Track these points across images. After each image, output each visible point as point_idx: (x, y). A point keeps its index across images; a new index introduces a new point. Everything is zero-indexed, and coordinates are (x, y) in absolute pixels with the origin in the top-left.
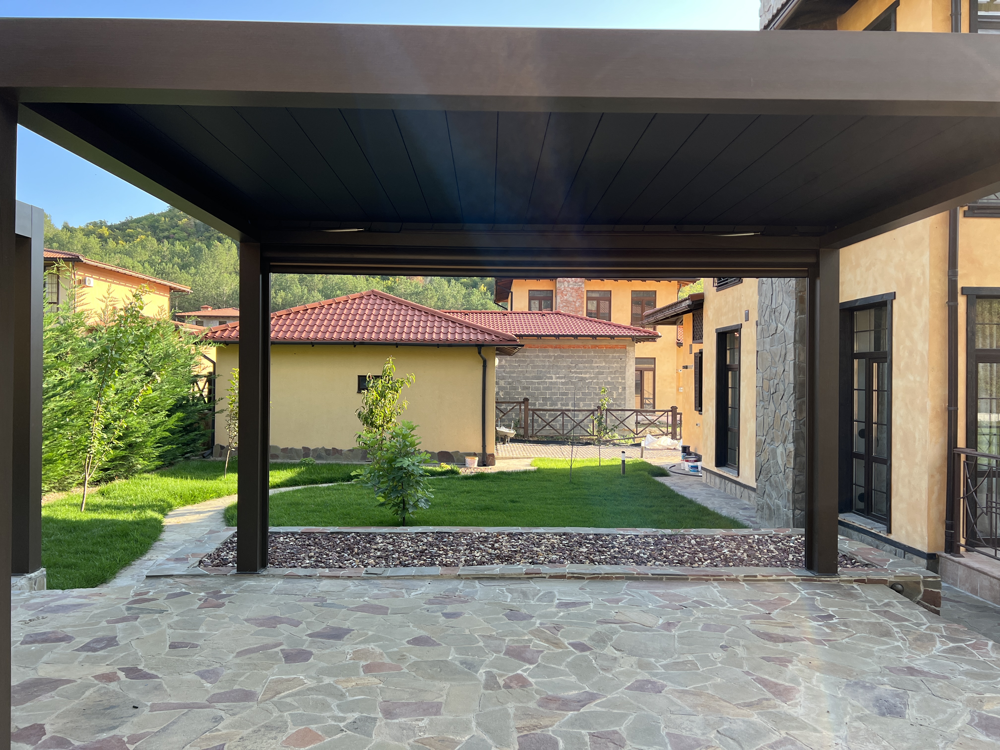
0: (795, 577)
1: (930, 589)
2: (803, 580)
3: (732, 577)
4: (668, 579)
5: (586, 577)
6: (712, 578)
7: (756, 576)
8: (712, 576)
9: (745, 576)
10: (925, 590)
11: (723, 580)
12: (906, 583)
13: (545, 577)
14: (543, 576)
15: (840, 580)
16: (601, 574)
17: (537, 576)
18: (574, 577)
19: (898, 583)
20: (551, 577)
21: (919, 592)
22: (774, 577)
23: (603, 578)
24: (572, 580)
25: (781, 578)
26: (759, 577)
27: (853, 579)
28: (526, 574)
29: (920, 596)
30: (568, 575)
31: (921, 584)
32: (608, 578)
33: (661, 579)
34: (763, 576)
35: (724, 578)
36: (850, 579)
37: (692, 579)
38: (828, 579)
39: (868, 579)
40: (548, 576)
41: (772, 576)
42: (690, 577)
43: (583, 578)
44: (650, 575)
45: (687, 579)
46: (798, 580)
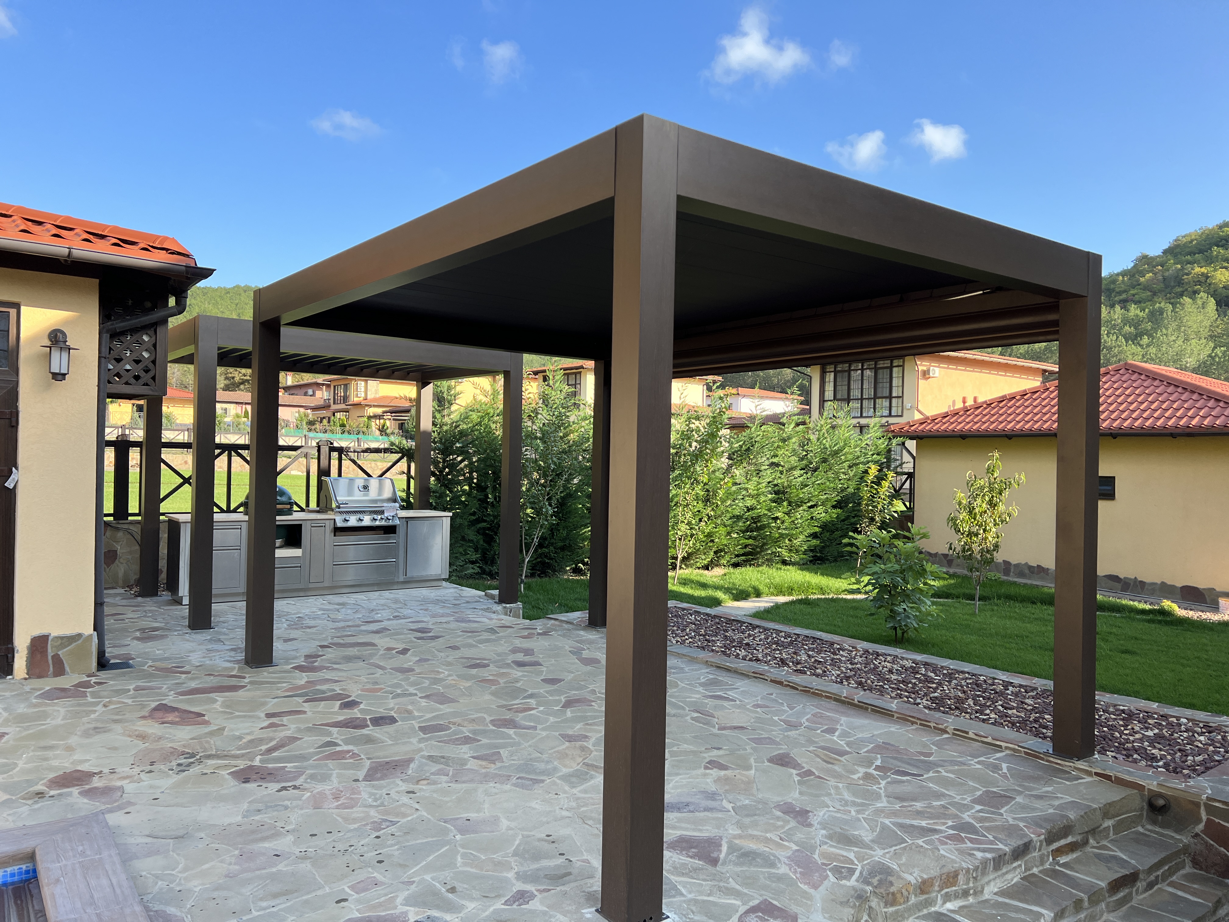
0: (1017, 747)
1: (1217, 821)
2: (1026, 753)
3: (940, 726)
4: (873, 710)
5: (800, 688)
6: (919, 722)
7: (967, 733)
8: (918, 719)
9: (955, 729)
10: (1208, 819)
11: (930, 727)
12: (1176, 799)
13: (767, 680)
14: (766, 678)
15: (1075, 768)
16: (812, 689)
17: (761, 676)
18: (789, 685)
19: (1160, 795)
20: (772, 681)
21: (1200, 820)
22: (989, 740)
23: (813, 693)
24: (788, 688)
25: (998, 743)
26: (971, 735)
27: (1094, 771)
28: (753, 672)
29: (1201, 826)
30: (785, 683)
31: (1202, 808)
32: (817, 694)
33: (867, 709)
34: (976, 735)
35: (932, 725)
36: (1089, 769)
37: (898, 718)
38: (1059, 762)
39: (1115, 777)
40: (769, 680)
41: (986, 737)
42: (896, 715)
43: (797, 689)
44: (856, 702)
45: (893, 716)
46: (1020, 752)
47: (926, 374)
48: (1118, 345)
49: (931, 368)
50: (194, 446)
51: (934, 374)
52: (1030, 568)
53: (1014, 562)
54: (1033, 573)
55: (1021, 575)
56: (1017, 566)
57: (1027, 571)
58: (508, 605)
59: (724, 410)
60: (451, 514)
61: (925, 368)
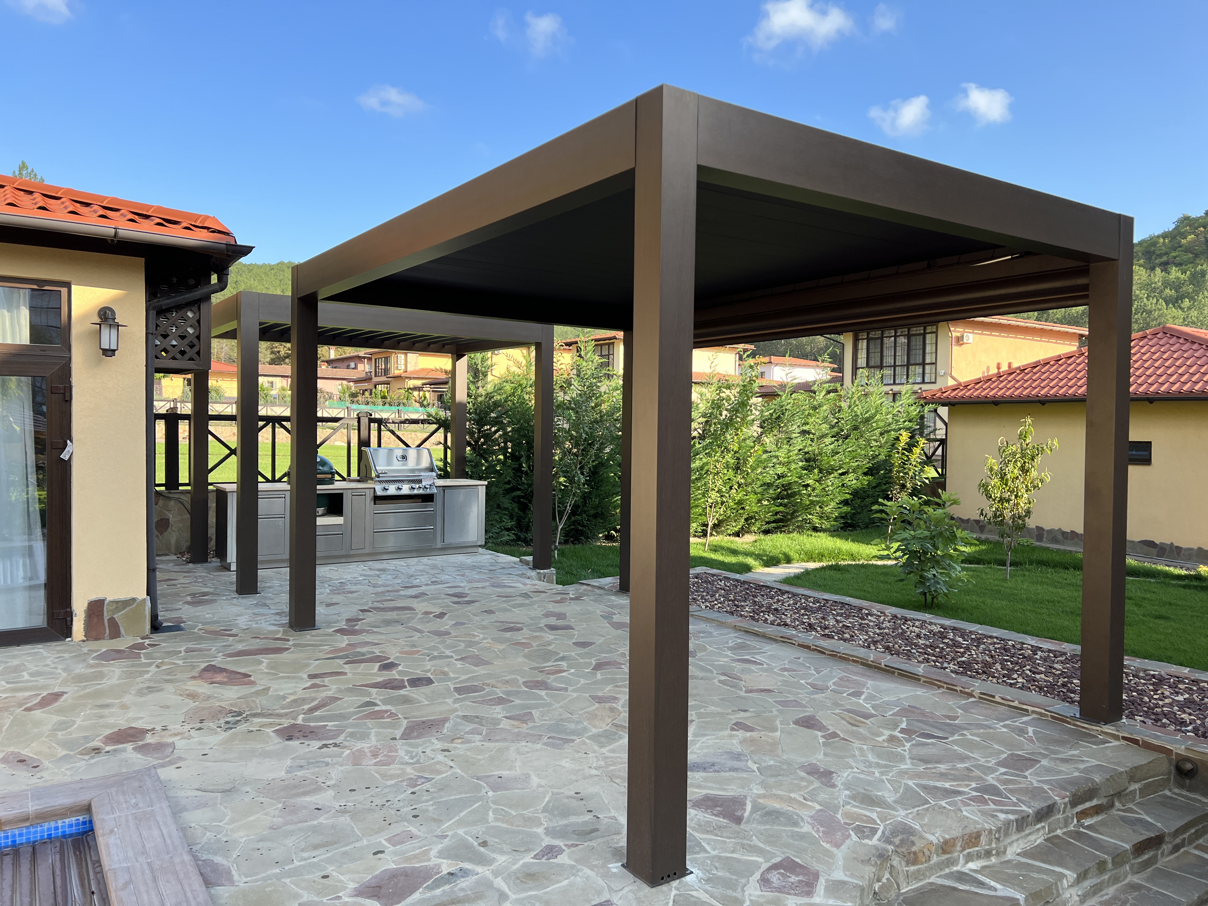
0: (1043, 711)
2: (1052, 717)
3: (967, 690)
4: (900, 674)
5: (827, 652)
6: (945, 686)
7: (993, 697)
8: (945, 683)
9: (981, 693)
11: (956, 691)
13: (794, 644)
14: (794, 642)
15: (1102, 732)
16: (839, 653)
17: (789, 641)
18: (816, 650)
19: (1188, 759)
20: (799, 645)
22: (1016, 704)
23: (840, 657)
24: (816, 652)
25: (1025, 707)
26: (997, 699)
27: (1121, 735)
28: (781, 637)
30: (812, 647)
32: (845, 659)
33: (893, 673)
34: (1002, 699)
35: (959, 688)
36: (1117, 733)
37: (924, 682)
38: (1086, 726)
39: (1143, 741)
40: (796, 644)
41: (1013, 701)
42: (923, 679)
43: (824, 653)
44: (882, 666)
45: (919, 680)
46: (1047, 716)
47: (959, 341)
48: (1158, 308)
49: (965, 334)
50: (239, 418)
51: (967, 340)
52: (1064, 533)
53: (1047, 527)
54: (1066, 538)
55: (1055, 540)
56: (1050, 531)
57: (1060, 537)
58: (542, 571)
59: (754, 378)
60: (486, 483)
61: (959, 334)
